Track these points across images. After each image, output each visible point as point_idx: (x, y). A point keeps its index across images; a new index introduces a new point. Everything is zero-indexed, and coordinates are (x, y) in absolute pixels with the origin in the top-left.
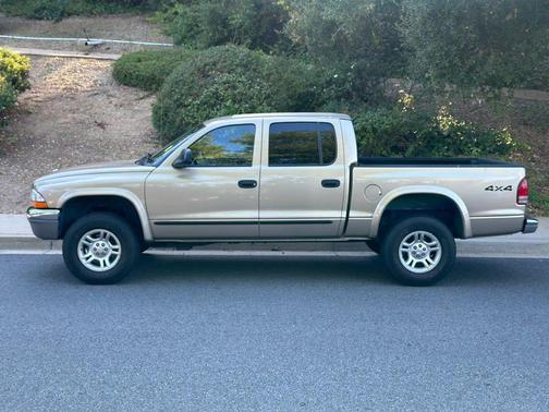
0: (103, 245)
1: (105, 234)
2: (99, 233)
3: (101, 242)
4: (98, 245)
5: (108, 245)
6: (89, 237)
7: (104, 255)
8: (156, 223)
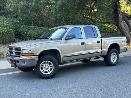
0: (47, 66)
1: (47, 62)
2: (45, 62)
3: (46, 65)
4: (45, 66)
5: (49, 65)
6: (42, 64)
7: (48, 69)
8: (64, 57)
